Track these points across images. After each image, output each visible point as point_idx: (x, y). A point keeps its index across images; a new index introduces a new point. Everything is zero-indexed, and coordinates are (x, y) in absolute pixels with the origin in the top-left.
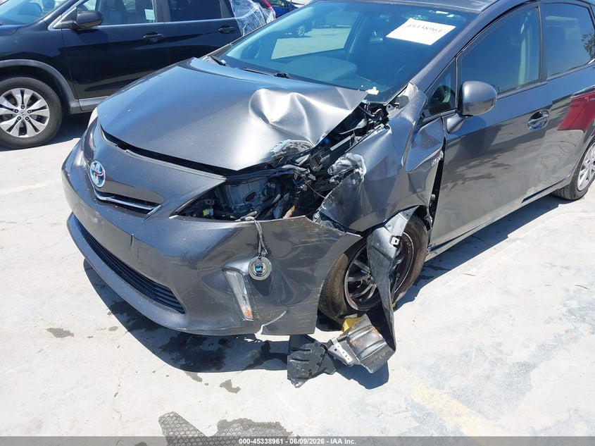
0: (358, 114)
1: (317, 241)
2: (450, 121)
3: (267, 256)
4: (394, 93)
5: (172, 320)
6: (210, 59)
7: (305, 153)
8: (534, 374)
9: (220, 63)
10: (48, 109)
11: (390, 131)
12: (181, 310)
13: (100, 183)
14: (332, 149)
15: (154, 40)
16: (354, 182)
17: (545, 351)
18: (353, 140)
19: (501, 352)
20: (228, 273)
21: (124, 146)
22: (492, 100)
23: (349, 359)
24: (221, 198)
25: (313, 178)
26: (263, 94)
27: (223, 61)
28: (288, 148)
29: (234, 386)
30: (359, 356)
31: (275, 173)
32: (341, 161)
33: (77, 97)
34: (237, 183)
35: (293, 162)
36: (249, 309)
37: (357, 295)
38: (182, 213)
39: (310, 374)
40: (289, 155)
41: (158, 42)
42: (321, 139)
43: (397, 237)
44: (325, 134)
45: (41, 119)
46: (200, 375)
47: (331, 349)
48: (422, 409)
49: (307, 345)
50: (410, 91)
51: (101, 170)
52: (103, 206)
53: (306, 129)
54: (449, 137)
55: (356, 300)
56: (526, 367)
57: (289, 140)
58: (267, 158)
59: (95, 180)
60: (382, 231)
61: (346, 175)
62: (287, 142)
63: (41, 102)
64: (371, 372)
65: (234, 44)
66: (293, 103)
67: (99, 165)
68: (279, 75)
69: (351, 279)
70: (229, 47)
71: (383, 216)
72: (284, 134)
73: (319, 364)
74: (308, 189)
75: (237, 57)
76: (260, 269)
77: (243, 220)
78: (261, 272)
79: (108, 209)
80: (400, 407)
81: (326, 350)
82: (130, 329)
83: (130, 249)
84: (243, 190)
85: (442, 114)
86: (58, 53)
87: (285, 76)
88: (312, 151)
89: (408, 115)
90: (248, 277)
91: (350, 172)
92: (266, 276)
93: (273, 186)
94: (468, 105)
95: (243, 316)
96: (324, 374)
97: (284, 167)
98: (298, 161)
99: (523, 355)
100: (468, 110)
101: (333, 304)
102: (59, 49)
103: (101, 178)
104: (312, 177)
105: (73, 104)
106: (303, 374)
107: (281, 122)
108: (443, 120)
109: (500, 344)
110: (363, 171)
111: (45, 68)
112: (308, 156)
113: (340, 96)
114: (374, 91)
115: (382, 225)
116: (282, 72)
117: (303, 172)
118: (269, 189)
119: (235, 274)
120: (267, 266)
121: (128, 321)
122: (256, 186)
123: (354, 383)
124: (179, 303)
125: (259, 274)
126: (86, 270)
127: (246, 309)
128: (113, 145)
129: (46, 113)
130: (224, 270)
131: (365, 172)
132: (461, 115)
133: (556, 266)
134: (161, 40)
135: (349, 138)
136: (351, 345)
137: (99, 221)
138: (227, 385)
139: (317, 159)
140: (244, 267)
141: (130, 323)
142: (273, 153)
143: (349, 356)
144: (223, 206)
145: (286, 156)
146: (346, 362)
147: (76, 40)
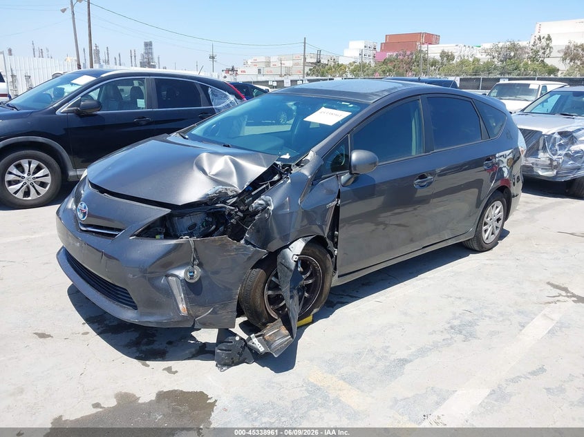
0: (273, 170)
1: (236, 254)
2: (344, 178)
3: (198, 265)
4: (299, 158)
5: (128, 315)
6: (178, 135)
7: (234, 197)
8: (408, 367)
9: (185, 138)
10: (50, 177)
11: (289, 181)
12: (135, 307)
13: (84, 217)
14: (253, 193)
15: (143, 123)
16: (266, 215)
17: (422, 352)
18: (267, 187)
19: (387, 352)
20: (170, 278)
21: (103, 191)
22: (375, 163)
23: (262, 349)
24: (171, 228)
25: (242, 215)
26: (204, 156)
27: (187, 137)
28: (220, 192)
29: (173, 370)
30: (270, 347)
31: (210, 210)
32: (258, 201)
33: (76, 167)
34: (182, 216)
35: (224, 202)
36: (185, 306)
37: (276, 307)
38: (139, 235)
39: (233, 362)
40: (222, 197)
41: (147, 124)
42: (246, 187)
43: (297, 255)
44: (248, 184)
45: (43, 185)
46: (148, 362)
47: (250, 343)
48: (315, 386)
49: (230, 338)
50: (311, 156)
51: (85, 208)
52: (84, 234)
53: (234, 181)
54: (343, 189)
55: (277, 311)
56: (403, 362)
57: (221, 187)
58: (203, 198)
59: (80, 216)
60: (287, 250)
61: (262, 210)
62: (220, 188)
63: (44, 171)
64: (276, 356)
65: (198, 125)
66: (226, 163)
67: (84, 205)
68: (224, 146)
69: (270, 292)
70: (194, 127)
71: (288, 240)
72: (217, 182)
73: (240, 354)
74: (237, 223)
75: (200, 134)
76: (192, 274)
77: (182, 238)
78: (193, 276)
79: (88, 236)
80: (298, 384)
81: (246, 343)
82: (99, 334)
83: (101, 262)
84: (187, 221)
85: (337, 173)
86: (64, 132)
87: (228, 146)
88: (239, 195)
89: (306, 171)
90: (184, 281)
91: (265, 209)
92: (197, 279)
93: (210, 220)
94: (355, 166)
95: (180, 312)
96: (245, 364)
97: (217, 205)
98: (228, 201)
99: (403, 354)
100: (355, 170)
101: (256, 312)
102: (65, 129)
103: (84, 214)
104: (239, 214)
105: (71, 173)
106: (227, 361)
107: (216, 175)
108: (338, 177)
109: (388, 347)
110: (271, 208)
111: (50, 143)
112: (235, 199)
113: (260, 159)
114: (287, 156)
115: (287, 247)
116: (227, 144)
117: (232, 210)
118: (206, 221)
119: (174, 279)
120: (198, 272)
121: (98, 329)
122: (198, 218)
123: (267, 369)
124: (134, 302)
125: (192, 277)
126: (69, 295)
127: (182, 307)
128: (96, 191)
129: (48, 180)
130: (167, 276)
131: (272, 208)
132: (351, 173)
133: (451, 297)
134: (149, 123)
135: (265, 186)
136: (265, 340)
137: (81, 245)
138: (169, 370)
139: (243, 201)
140: (181, 273)
141: (100, 330)
142: (208, 195)
143: (262, 347)
144: (172, 234)
145: (218, 198)
146: (259, 351)
147: (79, 123)
